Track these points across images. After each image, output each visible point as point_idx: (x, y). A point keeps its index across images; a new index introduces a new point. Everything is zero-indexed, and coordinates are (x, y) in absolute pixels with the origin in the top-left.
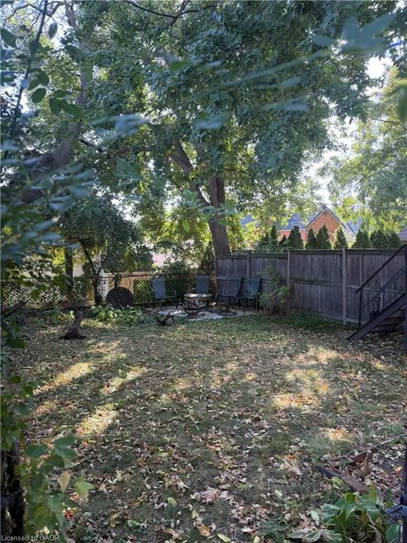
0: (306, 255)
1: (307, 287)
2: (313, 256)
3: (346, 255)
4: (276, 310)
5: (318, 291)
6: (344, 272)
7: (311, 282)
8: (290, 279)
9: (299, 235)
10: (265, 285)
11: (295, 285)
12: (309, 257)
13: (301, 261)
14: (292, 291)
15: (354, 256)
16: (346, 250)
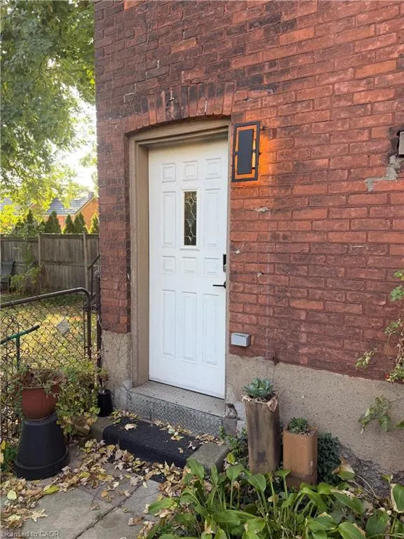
0: (54, 238)
1: (56, 267)
2: (60, 240)
3: (87, 239)
4: (28, 291)
5: (65, 271)
6: (85, 253)
7: (60, 263)
8: (42, 261)
9: (57, 221)
10: (18, 268)
11: (46, 266)
12: (57, 241)
13: (51, 244)
14: (43, 272)
15: (92, 240)
16: (86, 235)
